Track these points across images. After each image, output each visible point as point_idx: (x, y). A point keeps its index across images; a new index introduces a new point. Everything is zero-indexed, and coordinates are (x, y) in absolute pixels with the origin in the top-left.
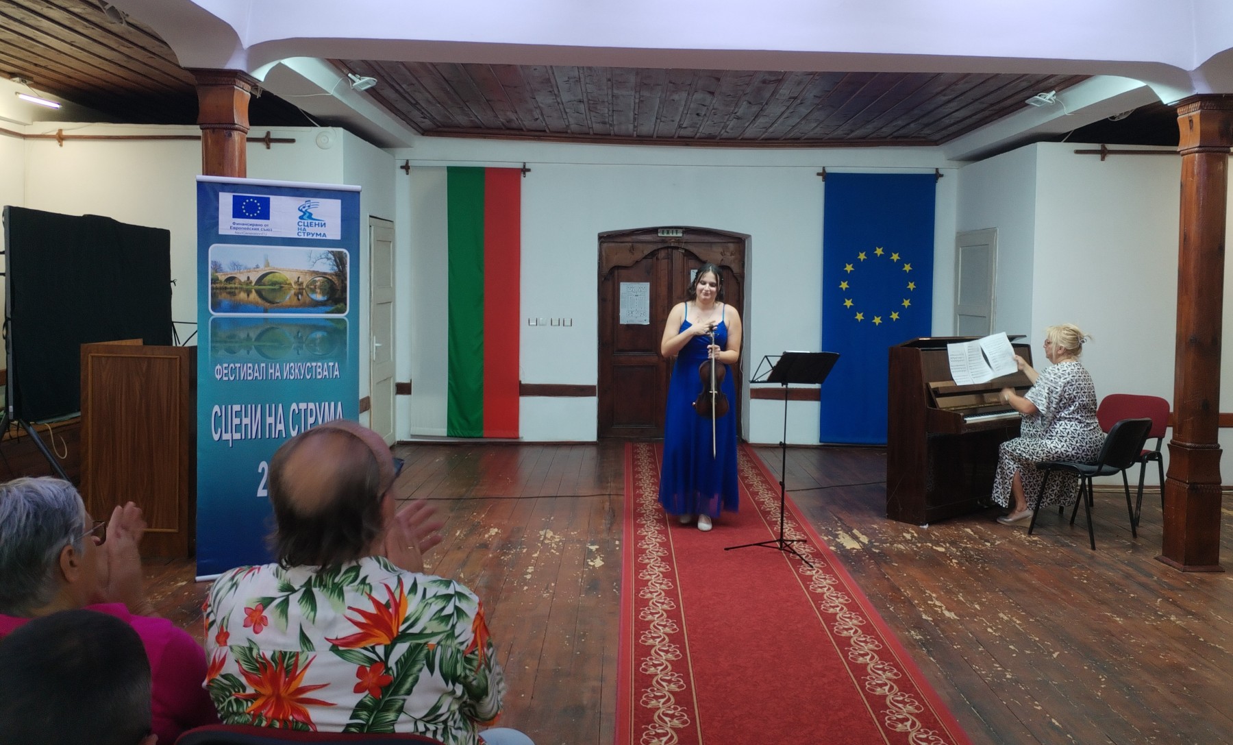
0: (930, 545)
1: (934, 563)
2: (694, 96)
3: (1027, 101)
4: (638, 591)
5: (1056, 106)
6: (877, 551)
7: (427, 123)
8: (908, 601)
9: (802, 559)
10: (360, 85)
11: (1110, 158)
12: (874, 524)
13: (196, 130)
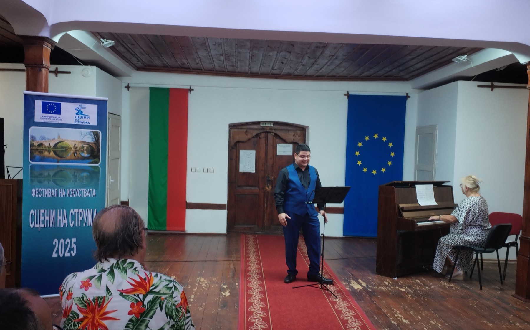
0: (398, 288)
1: (399, 296)
2: (281, 54)
3: (453, 60)
4: (247, 308)
5: (468, 62)
6: (370, 290)
7: (140, 64)
8: (385, 315)
9: (332, 293)
10: (106, 45)
11: (496, 90)
12: (370, 277)
13: (22, 66)
